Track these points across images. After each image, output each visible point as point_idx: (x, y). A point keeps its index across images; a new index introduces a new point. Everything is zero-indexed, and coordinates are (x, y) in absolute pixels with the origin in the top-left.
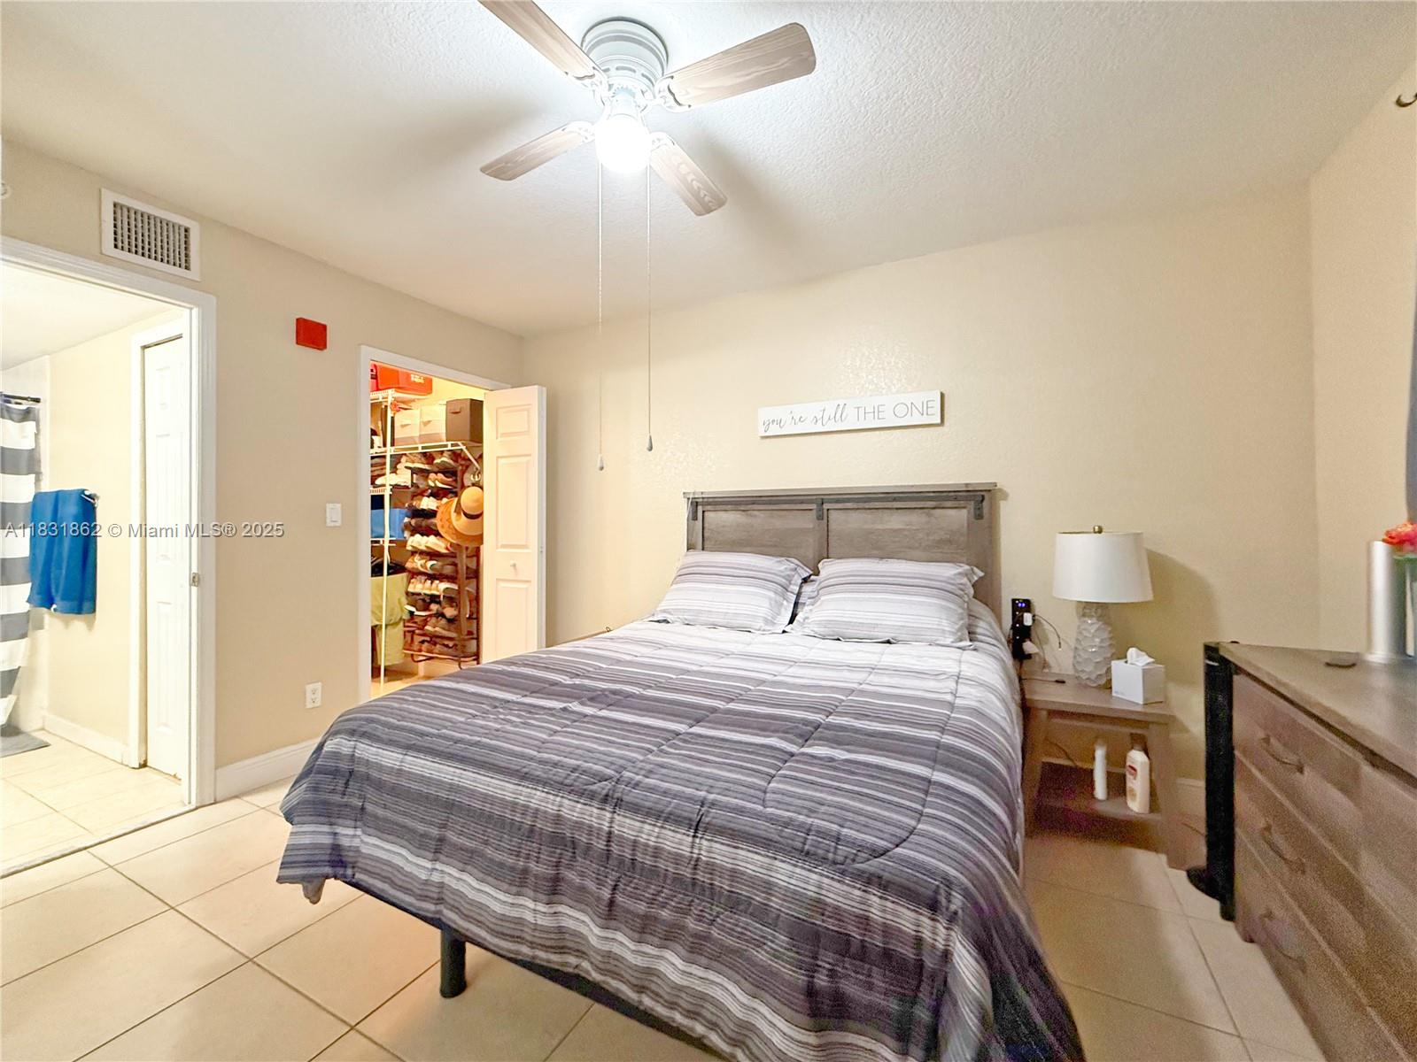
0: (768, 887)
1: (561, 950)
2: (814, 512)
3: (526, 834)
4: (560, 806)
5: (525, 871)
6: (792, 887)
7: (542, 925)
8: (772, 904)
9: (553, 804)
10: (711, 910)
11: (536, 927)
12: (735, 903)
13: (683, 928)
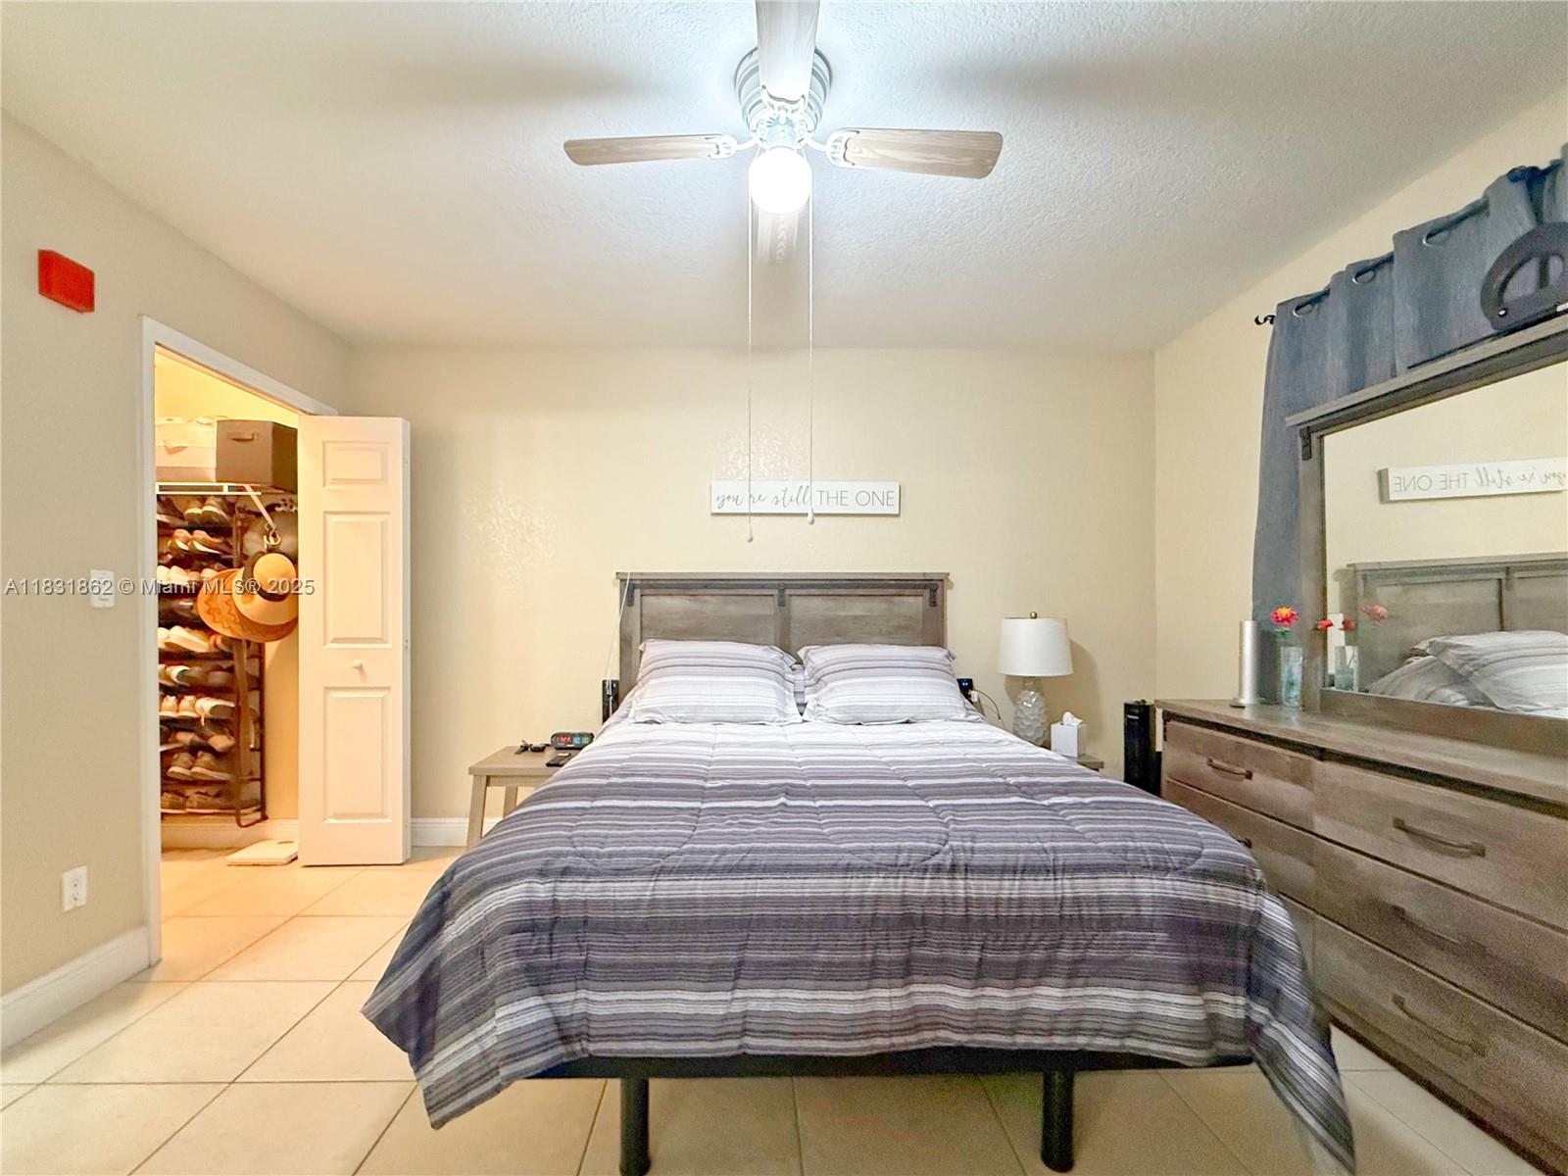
0: (1135, 901)
1: (917, 1028)
2: (776, 597)
3: (869, 925)
4: (904, 887)
5: (874, 963)
6: (1157, 895)
7: (899, 1011)
8: (1142, 913)
9: (896, 887)
10: (1084, 935)
11: (893, 1015)
12: (1105, 923)
13: (1056, 961)
